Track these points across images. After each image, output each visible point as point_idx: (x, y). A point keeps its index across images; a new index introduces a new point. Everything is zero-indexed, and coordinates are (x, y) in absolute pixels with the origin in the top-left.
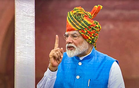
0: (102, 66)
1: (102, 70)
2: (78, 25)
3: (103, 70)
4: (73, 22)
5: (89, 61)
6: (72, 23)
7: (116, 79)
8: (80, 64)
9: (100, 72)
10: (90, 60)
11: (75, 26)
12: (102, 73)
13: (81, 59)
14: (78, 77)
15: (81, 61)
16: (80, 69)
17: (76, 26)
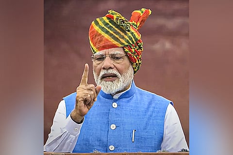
0: (151, 109)
1: (151, 116)
2: (123, 38)
3: (154, 115)
4: (114, 34)
5: (128, 101)
6: (111, 35)
7: (174, 132)
8: (115, 105)
9: (149, 119)
10: (131, 99)
11: (117, 39)
12: (151, 121)
13: (116, 97)
14: (113, 127)
15: (115, 101)
16: (116, 114)
17: (120, 39)
